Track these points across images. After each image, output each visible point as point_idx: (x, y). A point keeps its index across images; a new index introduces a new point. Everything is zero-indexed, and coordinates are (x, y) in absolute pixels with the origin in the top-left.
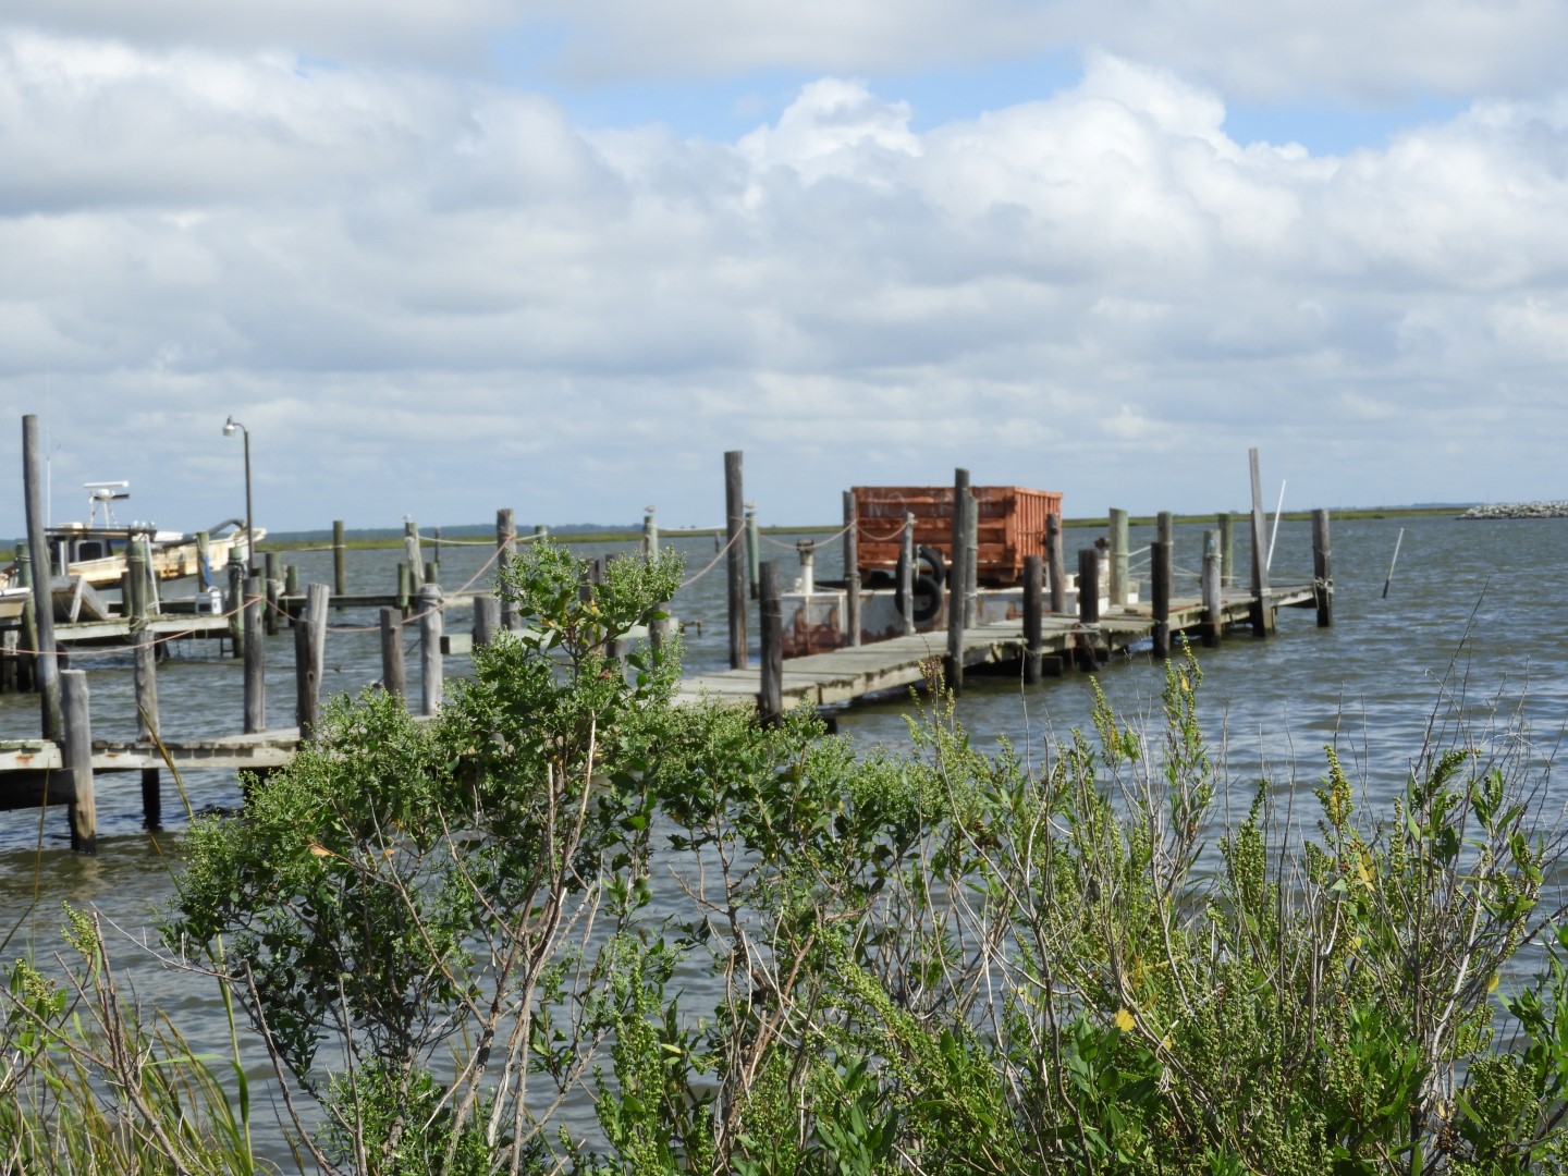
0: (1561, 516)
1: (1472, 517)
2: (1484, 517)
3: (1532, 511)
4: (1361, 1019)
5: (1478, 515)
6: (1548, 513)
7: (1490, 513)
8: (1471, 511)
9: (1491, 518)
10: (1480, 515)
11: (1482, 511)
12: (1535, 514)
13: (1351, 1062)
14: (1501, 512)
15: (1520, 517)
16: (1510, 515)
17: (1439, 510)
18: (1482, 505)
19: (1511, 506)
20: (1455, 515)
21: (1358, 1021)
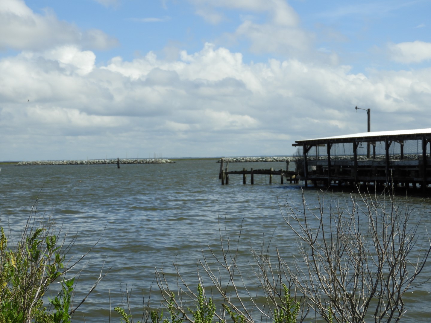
0: (44, 165)
1: (20, 165)
2: (23, 165)
3: (36, 163)
4: (5, 305)
5: (21, 164)
6: (41, 164)
7: (25, 164)
8: (19, 163)
9: (25, 165)
10: (22, 164)
11: (22, 163)
12: (37, 164)
13: (3, 317)
14: (28, 163)
15: (33, 165)
16: (30, 164)
17: (11, 163)
18: (22, 161)
19: (31, 162)
20: (15, 164)
21: (4, 305)
